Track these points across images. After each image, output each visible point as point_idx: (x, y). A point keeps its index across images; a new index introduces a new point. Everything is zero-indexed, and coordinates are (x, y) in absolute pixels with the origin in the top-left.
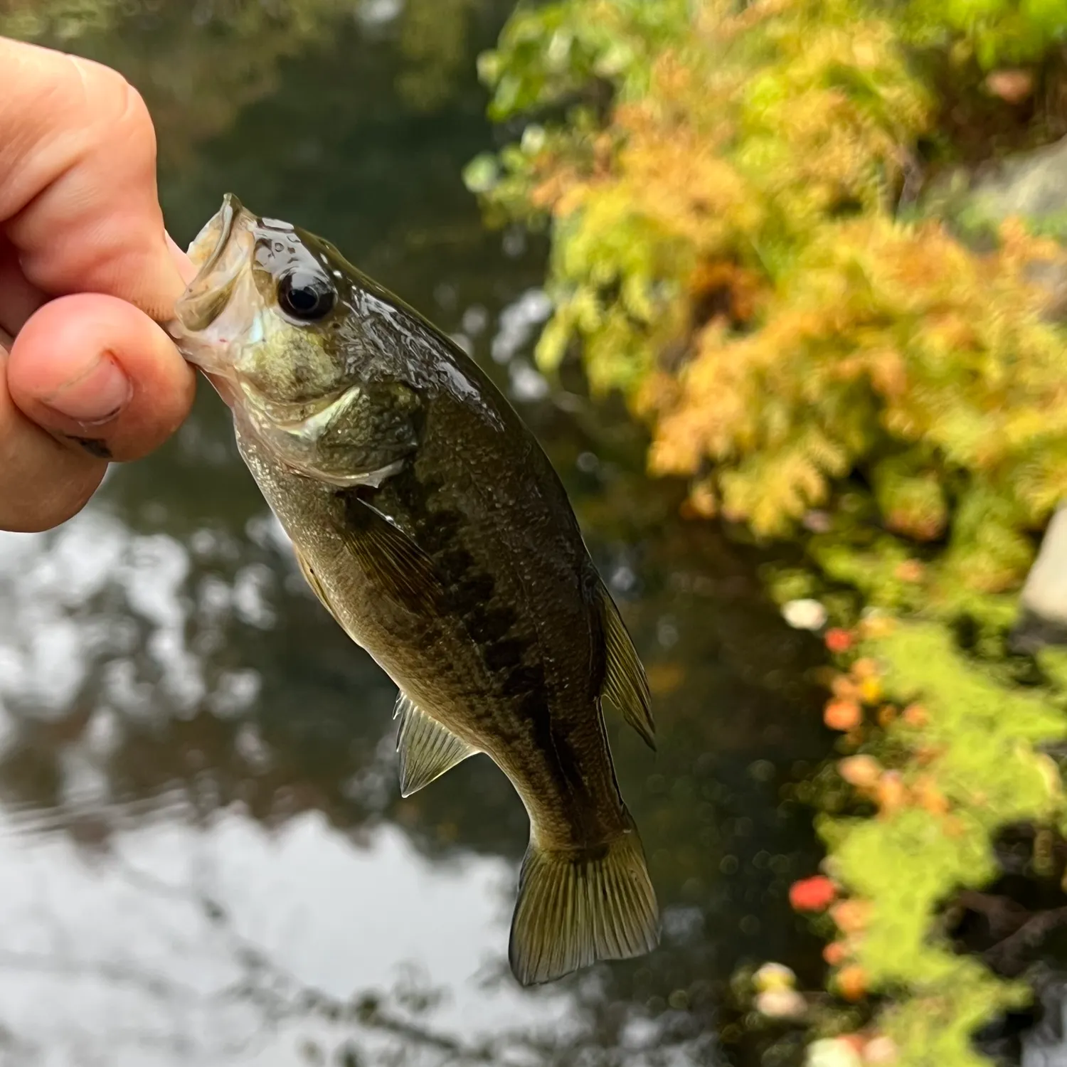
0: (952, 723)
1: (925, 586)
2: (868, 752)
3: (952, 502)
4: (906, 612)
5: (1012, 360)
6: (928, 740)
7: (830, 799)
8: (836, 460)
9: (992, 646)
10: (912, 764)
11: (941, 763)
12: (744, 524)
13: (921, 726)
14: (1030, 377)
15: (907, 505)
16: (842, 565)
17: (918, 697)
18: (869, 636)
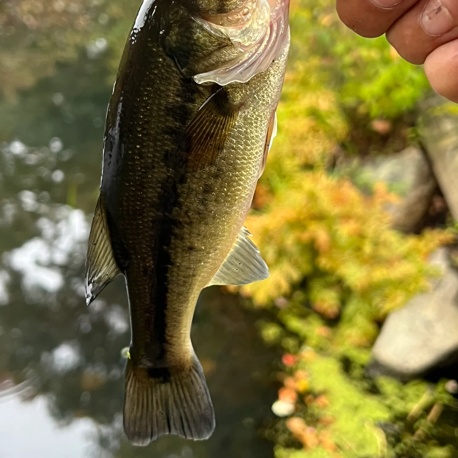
0: (337, 407)
1: (330, 340)
2: (300, 416)
3: (343, 302)
4: (321, 350)
5: (376, 244)
6: (328, 414)
7: (282, 438)
8: (296, 275)
9: (357, 372)
10: (319, 425)
11: (332, 427)
12: (250, 299)
13: (325, 406)
14: (384, 252)
15: (323, 301)
16: (295, 324)
17: (324, 393)
18: (304, 360)
